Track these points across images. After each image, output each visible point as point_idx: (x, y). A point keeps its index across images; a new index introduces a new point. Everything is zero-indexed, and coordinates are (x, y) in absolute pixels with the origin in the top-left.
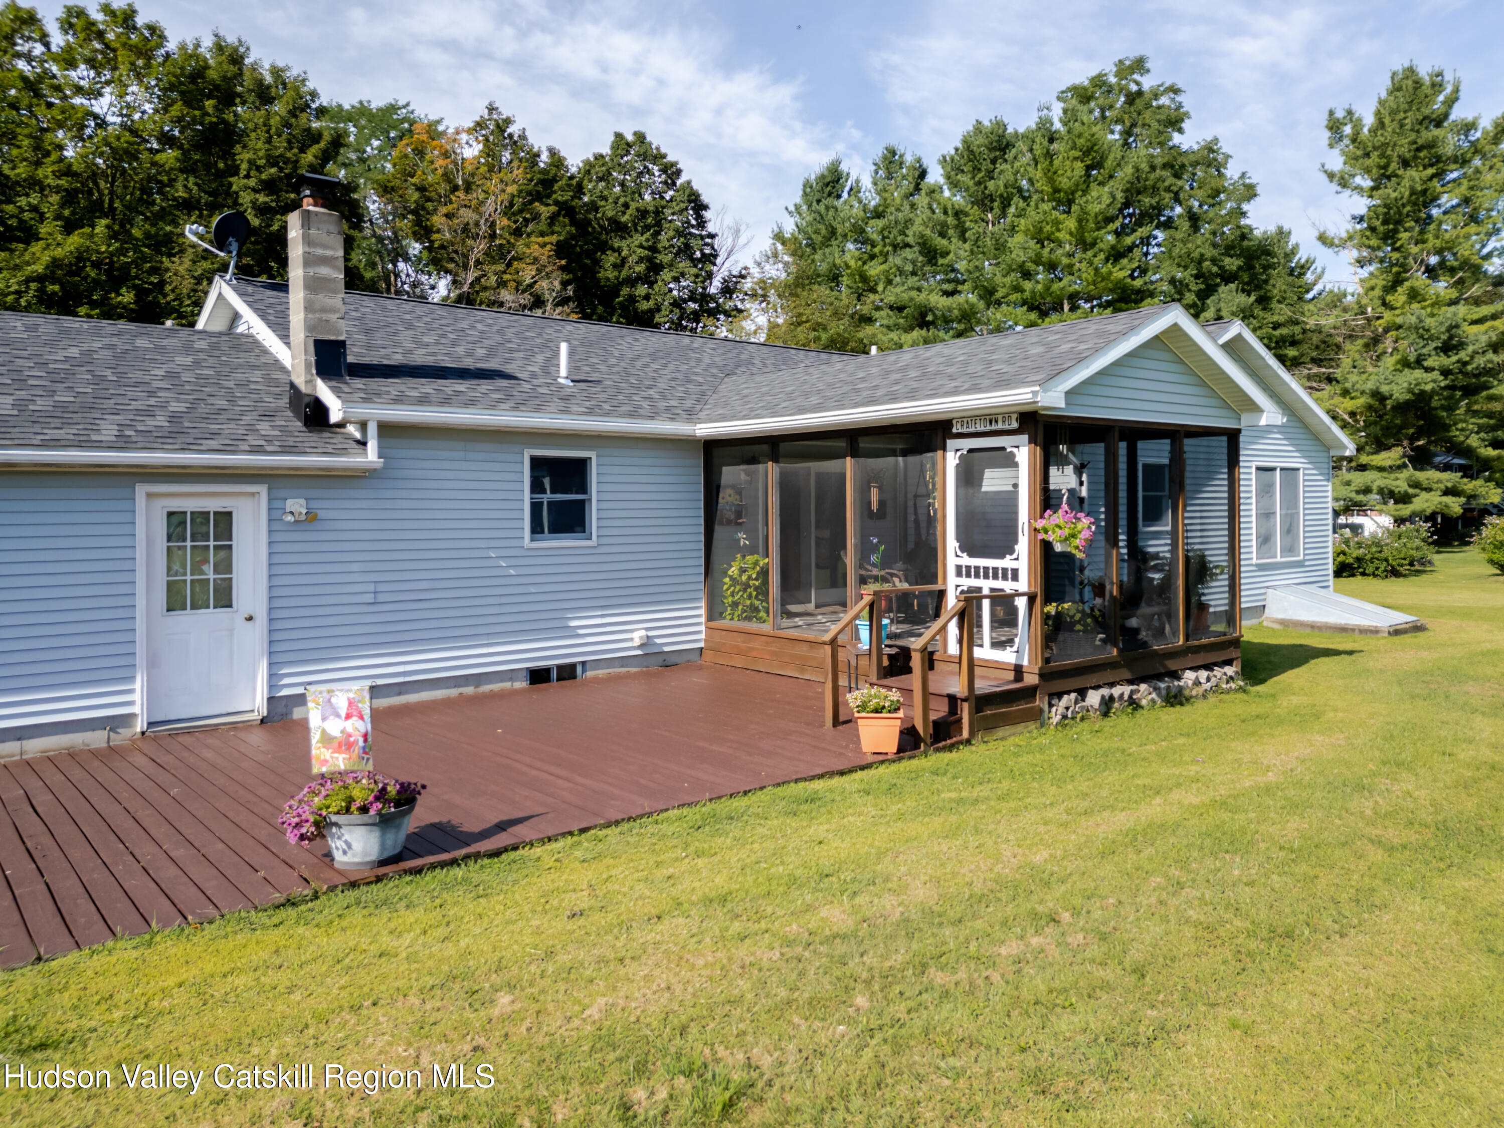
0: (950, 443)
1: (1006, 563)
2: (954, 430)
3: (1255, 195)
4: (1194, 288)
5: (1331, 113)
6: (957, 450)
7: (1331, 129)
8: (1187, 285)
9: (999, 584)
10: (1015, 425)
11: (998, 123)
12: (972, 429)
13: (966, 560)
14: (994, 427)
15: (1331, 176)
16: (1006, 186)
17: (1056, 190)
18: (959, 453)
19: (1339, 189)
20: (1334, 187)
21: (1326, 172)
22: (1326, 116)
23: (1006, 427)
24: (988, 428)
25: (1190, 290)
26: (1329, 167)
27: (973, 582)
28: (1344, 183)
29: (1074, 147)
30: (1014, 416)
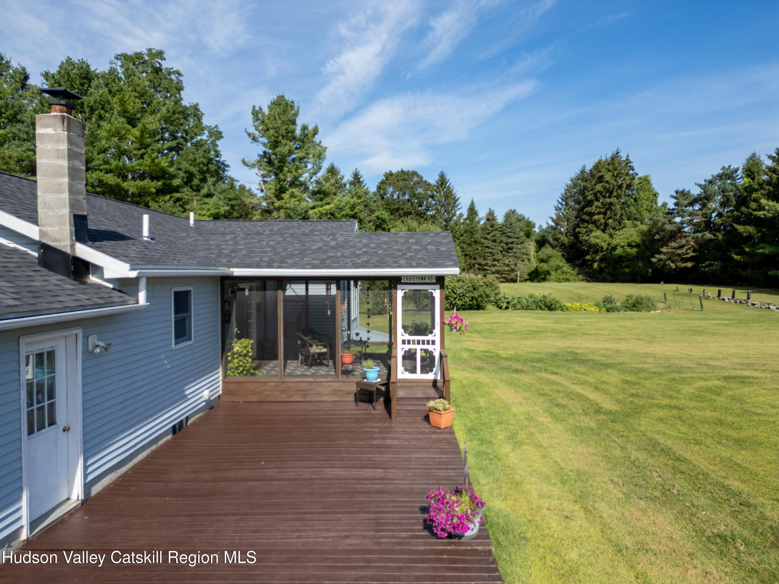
0: (399, 286)
1: (430, 337)
2: (403, 281)
3: (222, 137)
4: (198, 177)
5: (254, 107)
6: (402, 290)
7: (253, 114)
8: (195, 175)
9: (425, 347)
10: (434, 281)
11: (83, 62)
12: (413, 281)
13: (407, 337)
14: (424, 281)
15: (249, 135)
16: (95, 102)
17: (125, 112)
18: (404, 291)
19: (252, 141)
20: (250, 140)
21: (247, 132)
22: (252, 108)
23: (430, 281)
24: (421, 281)
25: (196, 178)
26: (249, 131)
27: (411, 346)
28: (254, 139)
29: (135, 90)
30: (434, 278)
